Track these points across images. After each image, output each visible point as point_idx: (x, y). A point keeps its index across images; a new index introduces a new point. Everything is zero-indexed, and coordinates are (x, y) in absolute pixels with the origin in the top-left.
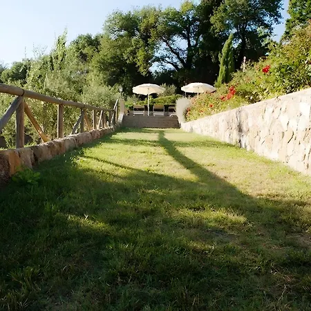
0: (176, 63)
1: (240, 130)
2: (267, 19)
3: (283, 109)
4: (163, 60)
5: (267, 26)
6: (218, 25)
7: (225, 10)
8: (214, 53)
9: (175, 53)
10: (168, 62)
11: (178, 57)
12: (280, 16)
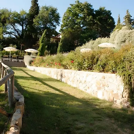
0: (16, 35)
1: (61, 76)
2: (55, 24)
3: (78, 74)
4: (11, 33)
5: (54, 26)
6: (36, 23)
7: (39, 18)
8: (34, 34)
9: (16, 31)
10: (13, 35)
11: (18, 33)
12: (59, 23)
